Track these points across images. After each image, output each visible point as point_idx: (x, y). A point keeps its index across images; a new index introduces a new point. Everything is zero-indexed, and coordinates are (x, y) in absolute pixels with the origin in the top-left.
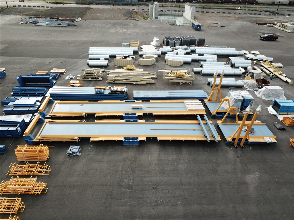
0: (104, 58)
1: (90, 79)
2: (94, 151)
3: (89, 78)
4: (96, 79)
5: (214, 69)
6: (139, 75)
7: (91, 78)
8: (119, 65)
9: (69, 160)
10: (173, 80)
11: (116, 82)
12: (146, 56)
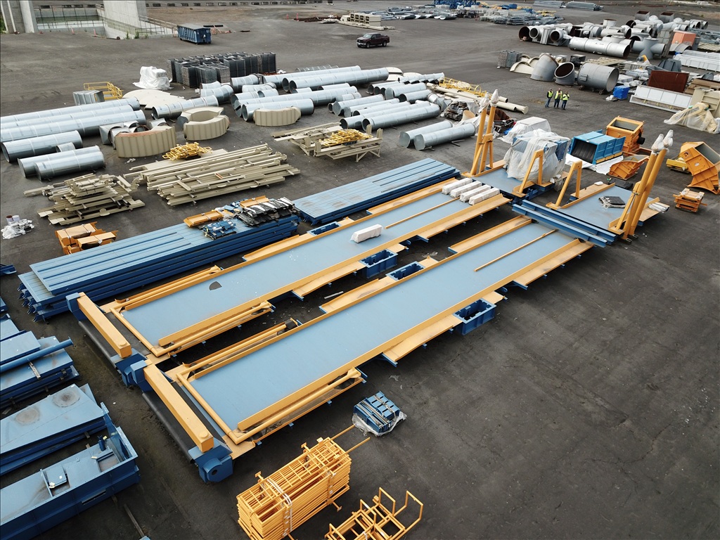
0: (71, 144)
1: (105, 213)
2: (423, 387)
3: (98, 211)
4: (124, 209)
5: (384, 111)
6: (236, 163)
7: (107, 209)
8: (137, 156)
9: (401, 445)
10: (339, 153)
11: (200, 197)
12: (192, 115)
